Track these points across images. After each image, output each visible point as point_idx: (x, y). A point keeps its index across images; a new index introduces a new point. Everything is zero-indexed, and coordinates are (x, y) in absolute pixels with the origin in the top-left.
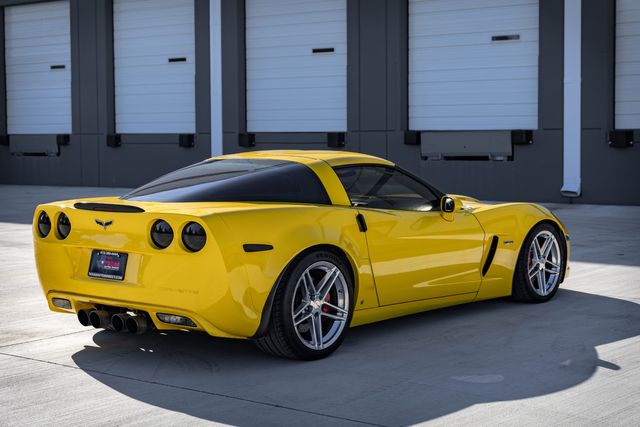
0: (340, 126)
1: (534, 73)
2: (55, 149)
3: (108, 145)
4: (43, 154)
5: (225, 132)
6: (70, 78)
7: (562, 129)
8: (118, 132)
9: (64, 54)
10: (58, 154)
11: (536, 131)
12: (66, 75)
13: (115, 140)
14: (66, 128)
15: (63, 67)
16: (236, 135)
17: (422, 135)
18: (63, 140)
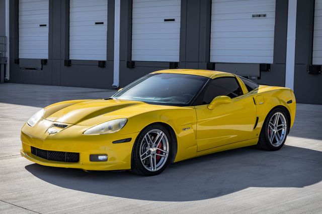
0: (176, 59)
1: (272, 34)
2: (40, 67)
3: (65, 65)
4: (35, 69)
5: (120, 61)
6: (48, 31)
7: (285, 64)
8: (70, 59)
9: (45, 19)
10: (42, 69)
11: (272, 64)
12: (46, 29)
13: (68, 63)
14: (46, 56)
15: (45, 25)
16: (126, 62)
17: (216, 65)
18: (44, 62)
